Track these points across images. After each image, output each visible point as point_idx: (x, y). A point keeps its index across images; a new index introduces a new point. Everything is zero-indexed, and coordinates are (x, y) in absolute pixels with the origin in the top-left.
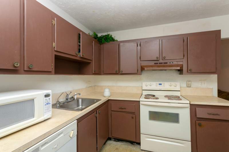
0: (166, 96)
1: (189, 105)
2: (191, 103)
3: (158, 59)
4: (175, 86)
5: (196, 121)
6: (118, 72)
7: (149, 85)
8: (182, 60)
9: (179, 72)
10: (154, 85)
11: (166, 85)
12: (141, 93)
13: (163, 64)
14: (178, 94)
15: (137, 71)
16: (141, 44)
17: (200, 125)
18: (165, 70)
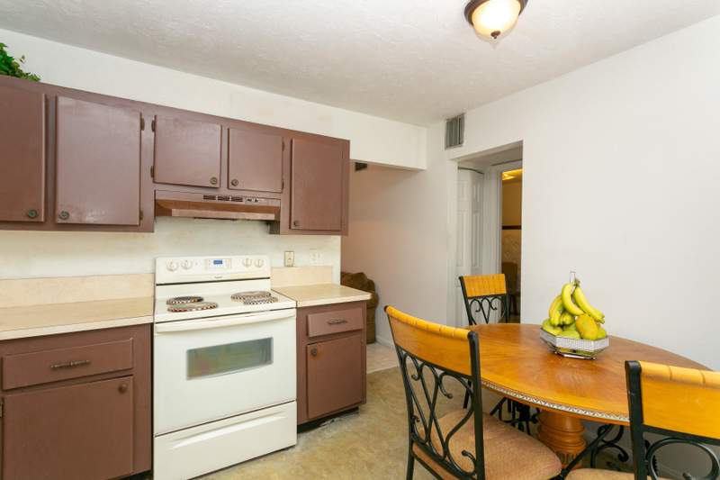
0: (235, 297)
1: (295, 310)
2: (299, 306)
3: (217, 186)
4: (259, 266)
5: (306, 348)
6: (43, 220)
7: (180, 268)
8: (278, 196)
9: (269, 227)
10: (199, 266)
11: (236, 265)
12: (151, 294)
13: (230, 202)
14: (264, 286)
15: (141, 218)
16: (158, 123)
17: (314, 353)
18: (233, 220)
